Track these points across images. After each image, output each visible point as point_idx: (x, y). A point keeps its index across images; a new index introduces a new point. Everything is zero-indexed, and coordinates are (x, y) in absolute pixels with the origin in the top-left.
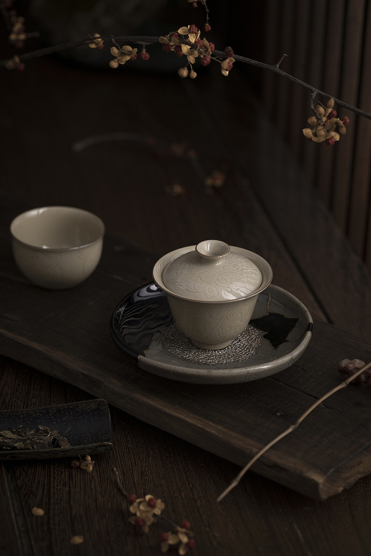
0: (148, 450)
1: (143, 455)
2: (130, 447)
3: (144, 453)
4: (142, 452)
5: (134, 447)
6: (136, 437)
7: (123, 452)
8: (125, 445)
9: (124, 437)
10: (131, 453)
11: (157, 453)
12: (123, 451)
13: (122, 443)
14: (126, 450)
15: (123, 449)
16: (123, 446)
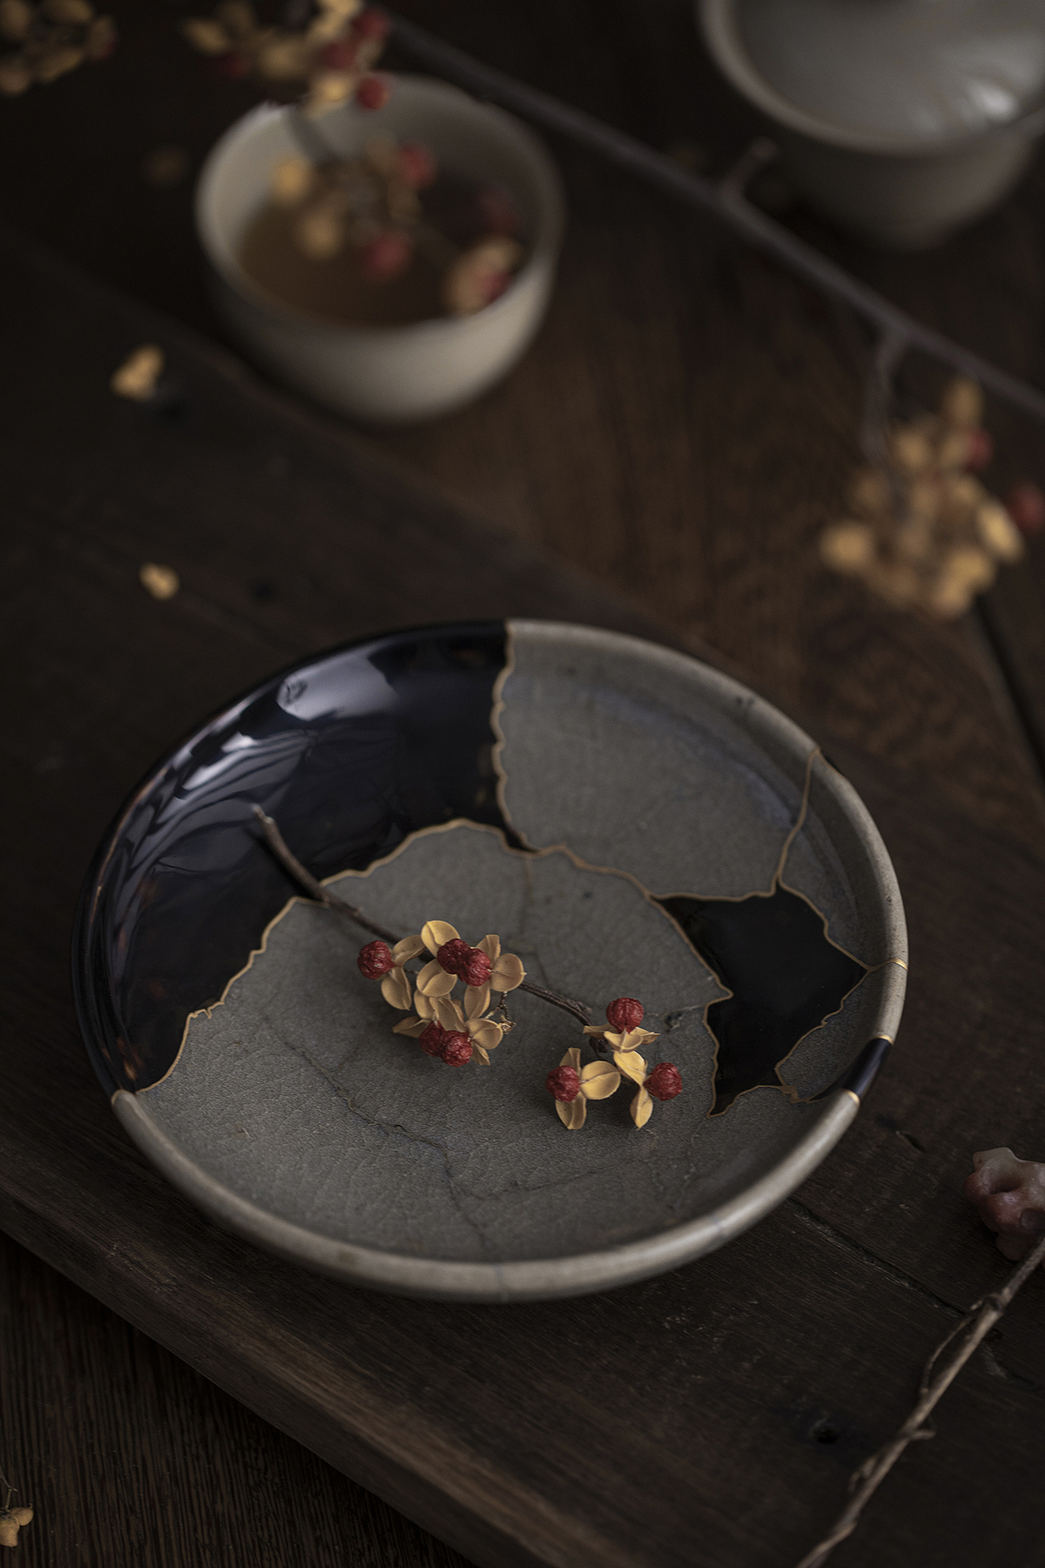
0: (295, 1527)
1: (275, 1557)
2: (223, 1514)
3: (279, 1550)
4: (274, 1540)
5: (239, 1513)
6: (247, 1453)
7: (198, 1550)
8: (205, 1503)
9: (198, 1458)
10: (228, 1550)
11: (331, 1548)
12: (197, 1540)
13: (193, 1491)
14: (209, 1535)
15: (195, 1530)
16: (197, 1513)
